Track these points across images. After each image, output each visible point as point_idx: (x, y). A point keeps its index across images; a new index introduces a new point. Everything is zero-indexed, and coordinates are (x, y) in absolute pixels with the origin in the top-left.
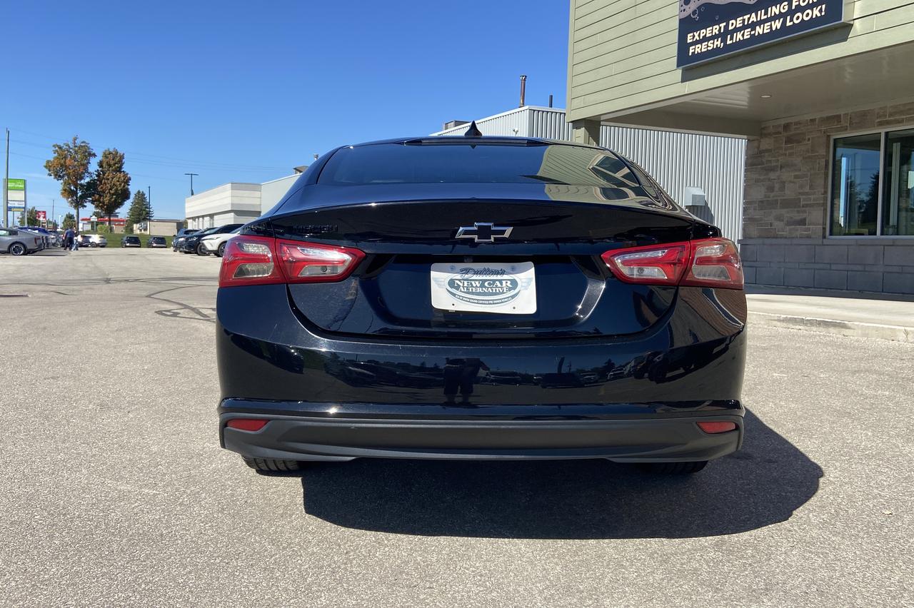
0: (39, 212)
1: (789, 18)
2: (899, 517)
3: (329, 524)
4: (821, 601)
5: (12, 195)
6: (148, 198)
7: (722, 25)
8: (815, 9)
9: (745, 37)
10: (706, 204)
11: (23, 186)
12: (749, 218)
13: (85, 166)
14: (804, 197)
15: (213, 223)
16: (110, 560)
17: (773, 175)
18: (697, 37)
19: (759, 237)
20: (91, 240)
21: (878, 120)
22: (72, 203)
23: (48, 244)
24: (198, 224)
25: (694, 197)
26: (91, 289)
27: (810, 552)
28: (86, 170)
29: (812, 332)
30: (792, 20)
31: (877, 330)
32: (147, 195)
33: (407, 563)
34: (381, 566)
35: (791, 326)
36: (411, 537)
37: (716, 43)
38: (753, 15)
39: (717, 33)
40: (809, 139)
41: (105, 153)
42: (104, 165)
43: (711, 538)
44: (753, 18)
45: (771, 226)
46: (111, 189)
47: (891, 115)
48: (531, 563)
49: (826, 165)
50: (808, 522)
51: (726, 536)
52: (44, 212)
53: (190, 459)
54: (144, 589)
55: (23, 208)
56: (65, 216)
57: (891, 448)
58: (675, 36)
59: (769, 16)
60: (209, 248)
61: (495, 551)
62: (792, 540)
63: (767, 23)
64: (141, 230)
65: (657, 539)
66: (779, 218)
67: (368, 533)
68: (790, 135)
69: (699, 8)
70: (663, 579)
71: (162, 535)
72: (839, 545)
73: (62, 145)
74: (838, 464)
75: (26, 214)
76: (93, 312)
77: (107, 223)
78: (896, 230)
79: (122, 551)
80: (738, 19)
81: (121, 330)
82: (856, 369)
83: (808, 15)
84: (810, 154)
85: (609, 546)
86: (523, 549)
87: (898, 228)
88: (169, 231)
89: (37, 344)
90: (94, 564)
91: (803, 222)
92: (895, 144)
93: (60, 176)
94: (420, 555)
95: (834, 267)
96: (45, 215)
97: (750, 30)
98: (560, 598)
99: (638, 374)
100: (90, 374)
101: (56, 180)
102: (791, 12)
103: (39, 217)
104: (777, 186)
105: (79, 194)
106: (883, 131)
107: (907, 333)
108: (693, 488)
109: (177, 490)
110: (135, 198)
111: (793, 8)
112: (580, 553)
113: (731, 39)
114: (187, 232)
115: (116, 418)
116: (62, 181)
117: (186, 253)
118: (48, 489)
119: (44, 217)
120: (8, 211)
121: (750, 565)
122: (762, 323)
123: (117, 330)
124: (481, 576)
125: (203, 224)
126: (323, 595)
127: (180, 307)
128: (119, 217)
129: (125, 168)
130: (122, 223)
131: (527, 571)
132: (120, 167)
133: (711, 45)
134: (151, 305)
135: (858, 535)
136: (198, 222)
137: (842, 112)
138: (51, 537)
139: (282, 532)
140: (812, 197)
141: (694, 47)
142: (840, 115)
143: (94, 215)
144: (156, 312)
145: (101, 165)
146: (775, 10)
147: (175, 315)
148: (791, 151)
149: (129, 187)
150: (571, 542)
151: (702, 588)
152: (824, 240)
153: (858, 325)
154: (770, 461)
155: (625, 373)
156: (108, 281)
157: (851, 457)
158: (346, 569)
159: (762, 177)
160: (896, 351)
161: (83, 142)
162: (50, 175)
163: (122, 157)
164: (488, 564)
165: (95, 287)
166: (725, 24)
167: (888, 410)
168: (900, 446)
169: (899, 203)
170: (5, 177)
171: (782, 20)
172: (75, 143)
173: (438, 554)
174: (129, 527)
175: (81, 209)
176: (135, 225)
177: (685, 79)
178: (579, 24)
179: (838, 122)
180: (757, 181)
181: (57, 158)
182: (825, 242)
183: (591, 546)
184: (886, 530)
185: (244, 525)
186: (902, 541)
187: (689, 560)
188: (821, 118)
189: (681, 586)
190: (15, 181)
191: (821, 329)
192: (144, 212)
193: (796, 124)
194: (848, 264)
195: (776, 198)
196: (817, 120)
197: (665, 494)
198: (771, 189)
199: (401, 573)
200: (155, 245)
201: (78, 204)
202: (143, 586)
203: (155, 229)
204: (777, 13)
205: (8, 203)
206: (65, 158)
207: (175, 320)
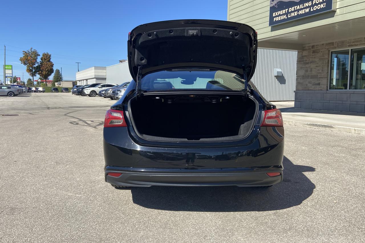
0: (18, 78)
1: (312, 8)
2: (339, 203)
3: (142, 207)
4: (308, 233)
5: (7, 72)
6: (61, 72)
7: (287, 10)
8: (322, 4)
9: (295, 15)
10: (283, 75)
11: (11, 68)
12: (298, 82)
13: (36, 60)
14: (319, 74)
15: (87, 83)
16: (69, 220)
17: (307, 66)
18: (277, 14)
19: (302, 90)
20: (39, 90)
21: (348, 45)
22: (31, 75)
23: (23, 92)
24: (81, 83)
25: (278, 72)
26: (43, 112)
27: (306, 216)
28: (36, 61)
29: (320, 129)
30: (313, 9)
31: (344, 128)
32: (60, 71)
33: (169, 221)
34: (160, 222)
35: (312, 127)
36: (170, 211)
37: (284, 17)
38: (298, 6)
39: (285, 13)
40: (321, 52)
41: (43, 55)
42: (43, 59)
43: (273, 211)
44: (298, 7)
45: (307, 85)
46: (46, 69)
47: (353, 42)
48: (211, 220)
49: (328, 62)
50: (307, 206)
51: (278, 211)
52: (20, 78)
53: (91, 183)
54: (82, 230)
55: (11, 77)
56: (28, 79)
57: (341, 177)
58: (268, 14)
59: (304, 7)
60: (87, 93)
61: (199, 216)
62: (300, 212)
63: (303, 9)
64: (58, 85)
65: (254, 212)
66: (310, 83)
67: (155, 210)
68: (314, 50)
69: (278, 3)
70: (255, 226)
71: (85, 211)
72: (317, 213)
73: (26, 51)
74: (321, 183)
75: (13, 79)
76: (46, 123)
77: (45, 82)
78: (355, 88)
79: (73, 217)
80: (293, 8)
81: (58, 131)
82: (334, 145)
83: (319, 7)
84: (322, 58)
85: (238, 215)
86: (208, 215)
87: (355, 87)
88: (70, 85)
89: (28, 137)
90: (64, 222)
91: (319, 84)
92: (355, 54)
93: (26, 64)
94: (173, 218)
95: (331, 102)
96: (20, 79)
97: (297, 12)
98: (220, 232)
99: (248, 154)
100: (50, 150)
101: (24, 65)
102: (313, 6)
103: (18, 80)
104: (309, 70)
105: (34, 71)
106: (350, 49)
107: (355, 130)
108: (268, 193)
109: (88, 195)
110: (56, 72)
111: (314, 4)
112: (227, 217)
113: (290, 15)
114: (77, 87)
115: (63, 168)
116: (27, 66)
117: (77, 95)
118: (43, 195)
119: (20, 80)
120: (5, 78)
121: (285, 220)
122: (301, 125)
123: (56, 131)
124: (194, 225)
125: (83, 83)
126: (141, 232)
127: (79, 120)
128: (50, 80)
129: (51, 60)
130: (50, 82)
131: (210, 223)
132: (50, 60)
133: (282, 18)
134: (67, 119)
135: (324, 210)
136: (81, 82)
137: (334, 41)
138: (48, 212)
139: (126, 210)
140: (322, 74)
141: (275, 18)
142: (334, 42)
143: (39, 79)
144: (70, 123)
145: (42, 59)
146: (307, 5)
147: (77, 124)
148: (314, 56)
149: (53, 68)
150: (224, 213)
151: (268, 229)
152: (327, 91)
153: (337, 127)
154: (297, 183)
155: (244, 154)
156: (48, 108)
157: (326, 181)
158: (148, 223)
159: (303, 66)
160: (350, 137)
161: (34, 50)
162: (22, 63)
163: (50, 56)
164: (196, 221)
165: (44, 111)
166: (287, 9)
167: (343, 162)
168: (345, 176)
169: (356, 77)
170: (4, 64)
171: (309, 8)
172: (31, 50)
173: (179, 217)
174: (74, 208)
175: (34, 77)
176: (56, 83)
177: (272, 30)
178: (232, 7)
179: (333, 45)
180: (301, 68)
181: (24, 57)
182: (328, 92)
183: (232, 214)
184: (334, 208)
185: (113, 207)
186: (339, 212)
187: (265, 219)
188: (326, 43)
189: (261, 228)
190: (8, 65)
191: (323, 128)
192: (59, 78)
193: (316, 45)
194: (336, 100)
195: (308, 75)
196: (325, 44)
197: (258, 195)
198: (307, 71)
199: (167, 224)
200: (64, 91)
201: (33, 75)
202: (82, 229)
203: (64, 85)
204: (307, 6)
205: (5, 75)
206: (28, 56)
207: (77, 126)
